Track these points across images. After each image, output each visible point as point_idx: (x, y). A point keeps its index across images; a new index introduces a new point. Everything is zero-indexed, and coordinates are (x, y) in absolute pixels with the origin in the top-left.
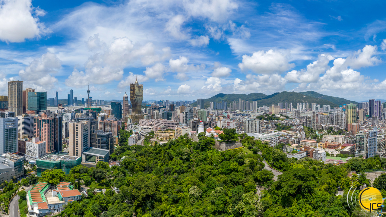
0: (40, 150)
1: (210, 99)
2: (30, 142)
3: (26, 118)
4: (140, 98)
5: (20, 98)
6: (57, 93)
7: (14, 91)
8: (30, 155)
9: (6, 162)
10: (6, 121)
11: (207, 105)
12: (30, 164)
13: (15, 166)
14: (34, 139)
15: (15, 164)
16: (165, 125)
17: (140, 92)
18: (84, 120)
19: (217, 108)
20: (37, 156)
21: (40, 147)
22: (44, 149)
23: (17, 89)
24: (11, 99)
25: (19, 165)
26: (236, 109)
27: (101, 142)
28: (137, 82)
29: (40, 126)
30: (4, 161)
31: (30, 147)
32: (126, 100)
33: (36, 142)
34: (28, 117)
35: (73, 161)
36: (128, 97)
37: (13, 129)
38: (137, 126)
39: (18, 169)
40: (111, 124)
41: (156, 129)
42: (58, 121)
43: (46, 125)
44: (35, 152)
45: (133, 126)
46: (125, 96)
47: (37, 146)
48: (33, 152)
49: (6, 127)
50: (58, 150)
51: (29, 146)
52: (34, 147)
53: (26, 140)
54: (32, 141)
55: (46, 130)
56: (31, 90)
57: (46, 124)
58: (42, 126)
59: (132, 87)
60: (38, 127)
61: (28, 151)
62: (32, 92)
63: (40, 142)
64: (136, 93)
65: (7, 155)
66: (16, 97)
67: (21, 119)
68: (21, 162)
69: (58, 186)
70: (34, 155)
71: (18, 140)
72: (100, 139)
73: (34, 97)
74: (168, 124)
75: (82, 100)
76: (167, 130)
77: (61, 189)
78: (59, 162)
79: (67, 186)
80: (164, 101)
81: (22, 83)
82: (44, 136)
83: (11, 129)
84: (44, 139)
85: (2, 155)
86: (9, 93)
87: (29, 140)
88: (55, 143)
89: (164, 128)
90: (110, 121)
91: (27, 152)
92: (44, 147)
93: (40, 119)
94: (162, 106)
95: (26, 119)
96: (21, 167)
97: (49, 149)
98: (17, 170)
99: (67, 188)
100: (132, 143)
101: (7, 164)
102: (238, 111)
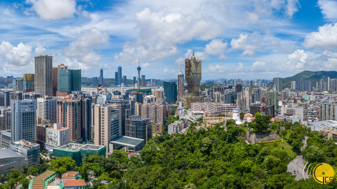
0: (62, 137)
1: (293, 77)
2: (51, 129)
3: (48, 100)
4: (198, 76)
5: (49, 77)
6: (102, 71)
7: (42, 68)
8: (51, 144)
9: (19, 151)
10: (21, 104)
11: (288, 84)
12: (49, 154)
13: (28, 155)
14: (55, 125)
15: (28, 152)
16: (218, 109)
17: (198, 69)
18: (114, 103)
19: (300, 88)
20: (59, 145)
21: (62, 134)
22: (67, 137)
23: (46, 66)
24: (39, 78)
25: (33, 154)
26: (324, 90)
27: (136, 130)
28: (195, 57)
29: (64, 111)
30: (17, 149)
31: (51, 135)
32: (181, 78)
33: (57, 129)
34: (51, 100)
35: (95, 150)
36: (183, 75)
37: (29, 113)
38: (187, 111)
39: (32, 158)
40: (156, 108)
41: (206, 114)
42: (86, 105)
43: (70, 109)
44: (56, 140)
45: (183, 110)
46: (181, 73)
47: (58, 133)
48: (53, 141)
49: (22, 110)
50: (86, 138)
51: (49, 133)
52: (55, 135)
53: (46, 126)
54: (53, 128)
55: (70, 114)
56: (63, 67)
57: (70, 107)
58: (66, 111)
59: (188, 64)
60: (62, 111)
61: (48, 139)
62: (64, 69)
63: (63, 129)
64: (192, 70)
65: (21, 142)
66: (45, 76)
67: (43, 102)
68: (36, 150)
69: (63, 175)
70: (55, 144)
71: (37, 126)
72: (135, 126)
73: (65, 76)
74: (222, 109)
75: (133, 79)
76: (219, 116)
77: (66, 178)
78: (79, 152)
79: (74, 176)
80: (235, 80)
81: (52, 58)
82: (68, 122)
83: (28, 113)
84: (68, 125)
85: (15, 143)
86: (37, 71)
87: (50, 127)
88: (82, 130)
89: (216, 113)
90: (155, 105)
91: (47, 141)
92: (67, 134)
93: (63, 102)
94: (228, 87)
95: (49, 102)
96: (36, 156)
97: (74, 137)
98: (31, 160)
99: (73, 178)
100: (173, 132)
101: (20, 152)
102: (326, 92)
